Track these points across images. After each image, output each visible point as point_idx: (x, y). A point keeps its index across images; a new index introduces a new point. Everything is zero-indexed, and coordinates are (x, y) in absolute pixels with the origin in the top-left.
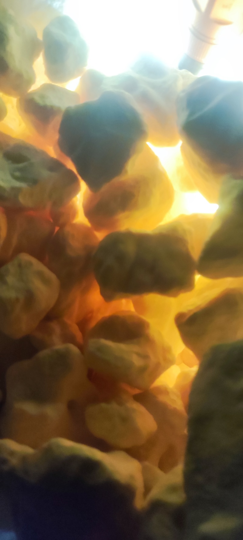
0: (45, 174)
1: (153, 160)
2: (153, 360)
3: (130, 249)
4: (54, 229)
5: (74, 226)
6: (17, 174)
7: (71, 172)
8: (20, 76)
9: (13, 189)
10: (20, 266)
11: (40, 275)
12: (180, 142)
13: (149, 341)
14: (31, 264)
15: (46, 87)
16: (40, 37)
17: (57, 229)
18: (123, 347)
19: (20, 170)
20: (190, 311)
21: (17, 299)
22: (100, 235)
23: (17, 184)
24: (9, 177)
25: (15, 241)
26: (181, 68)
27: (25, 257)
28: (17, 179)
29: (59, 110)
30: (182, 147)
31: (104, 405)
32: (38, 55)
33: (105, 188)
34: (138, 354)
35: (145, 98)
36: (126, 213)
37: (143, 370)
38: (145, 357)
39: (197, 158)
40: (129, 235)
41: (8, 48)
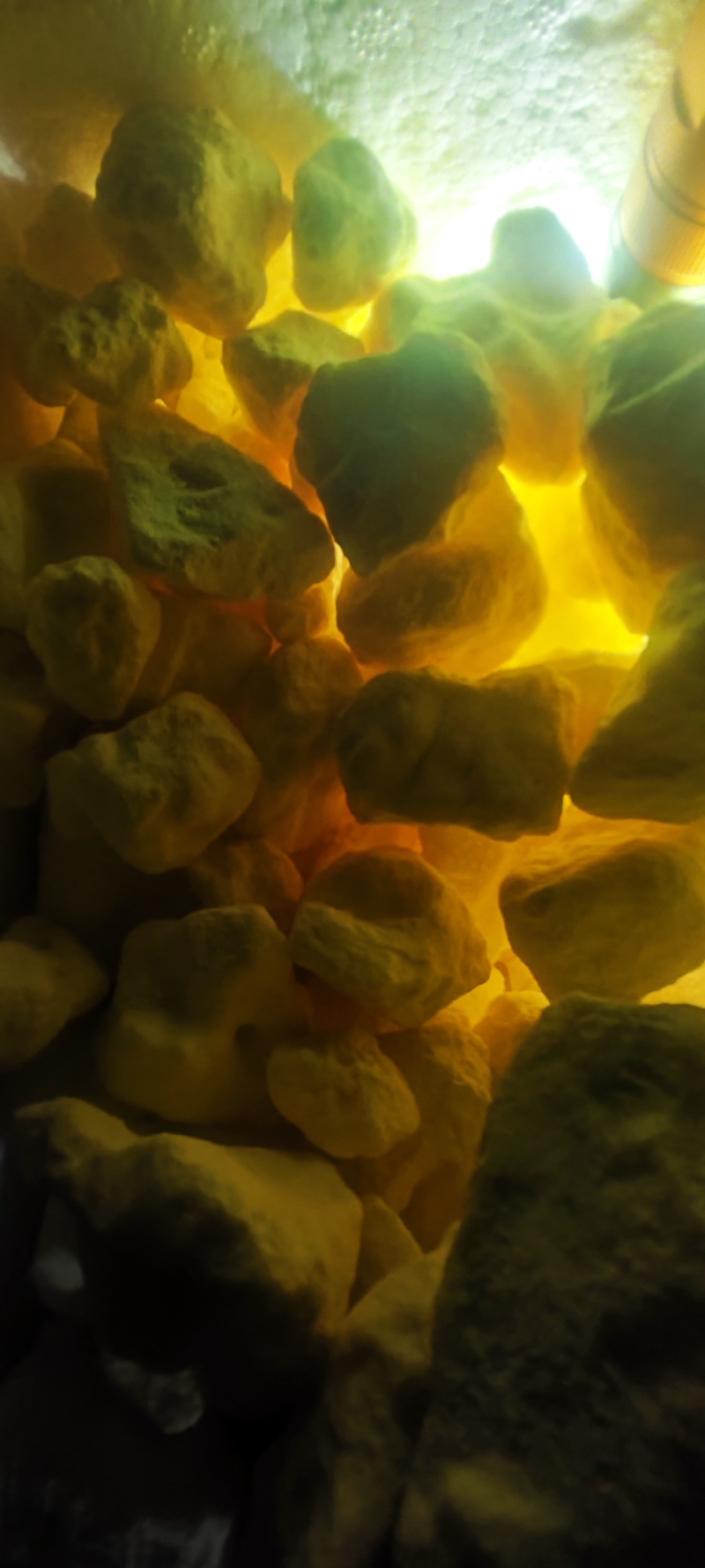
0: (255, 516)
1: (510, 512)
2: (437, 969)
3: (424, 718)
4: (269, 647)
5: (313, 646)
6: (193, 513)
7: (317, 520)
8: (226, 281)
9: (174, 545)
10: (173, 720)
11: (215, 744)
12: (582, 476)
13: (436, 927)
14: (198, 718)
15: (288, 318)
16: (288, 191)
17: (276, 645)
18: (373, 931)
19: (201, 504)
20: (539, 877)
21: (155, 795)
22: (367, 673)
23: (186, 535)
24: (174, 519)
25: (177, 662)
26: (614, 295)
27: (191, 702)
28: (188, 523)
29: (306, 369)
30: (586, 488)
31: (308, 1055)
32: (281, 240)
33: (388, 565)
34: (404, 956)
35: (514, 360)
36: (429, 632)
37: (411, 991)
38: (421, 964)
39: (616, 518)
40: (427, 684)
41: (200, 205)
